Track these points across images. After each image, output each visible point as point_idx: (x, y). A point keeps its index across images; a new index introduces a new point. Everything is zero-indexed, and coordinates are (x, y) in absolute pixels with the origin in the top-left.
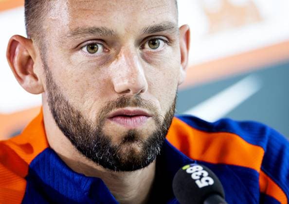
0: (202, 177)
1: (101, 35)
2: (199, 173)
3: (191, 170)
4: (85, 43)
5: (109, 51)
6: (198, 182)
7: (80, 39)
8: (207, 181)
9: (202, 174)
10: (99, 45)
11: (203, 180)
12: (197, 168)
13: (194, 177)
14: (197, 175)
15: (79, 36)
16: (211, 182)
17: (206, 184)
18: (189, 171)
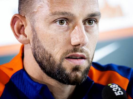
0: (117, 90)
1: (67, 16)
2: (116, 88)
3: (113, 86)
4: (58, 20)
5: (69, 24)
6: (115, 93)
7: (57, 17)
8: (120, 93)
9: (118, 89)
10: (65, 21)
11: (118, 92)
12: (116, 86)
13: (114, 90)
14: (115, 89)
15: (56, 16)
16: (122, 93)
17: (120, 94)
18: (111, 87)
